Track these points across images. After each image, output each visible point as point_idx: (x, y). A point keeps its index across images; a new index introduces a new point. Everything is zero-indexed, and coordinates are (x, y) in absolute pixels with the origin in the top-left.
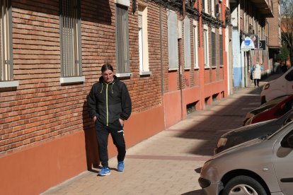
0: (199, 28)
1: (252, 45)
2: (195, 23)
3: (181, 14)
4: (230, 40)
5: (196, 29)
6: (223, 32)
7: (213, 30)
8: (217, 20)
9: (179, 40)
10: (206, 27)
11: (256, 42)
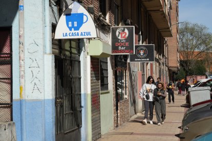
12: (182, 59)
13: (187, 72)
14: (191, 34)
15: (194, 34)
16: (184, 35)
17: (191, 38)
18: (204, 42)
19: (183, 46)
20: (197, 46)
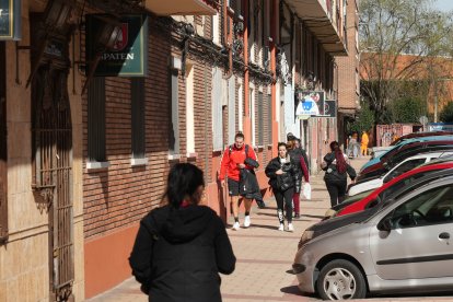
0: (244, 88)
1: (315, 109)
2: (240, 80)
3: (227, 69)
4: (282, 103)
5: (241, 89)
6: (273, 91)
7: (261, 89)
8: (266, 71)
9: (224, 107)
10: (252, 85)
11: (320, 103)
12: (367, 79)
13: (377, 114)
14: (392, 13)
15: (398, 12)
16: (371, 14)
17: (390, 22)
18: (424, 35)
19: (368, 43)
20: (405, 46)
